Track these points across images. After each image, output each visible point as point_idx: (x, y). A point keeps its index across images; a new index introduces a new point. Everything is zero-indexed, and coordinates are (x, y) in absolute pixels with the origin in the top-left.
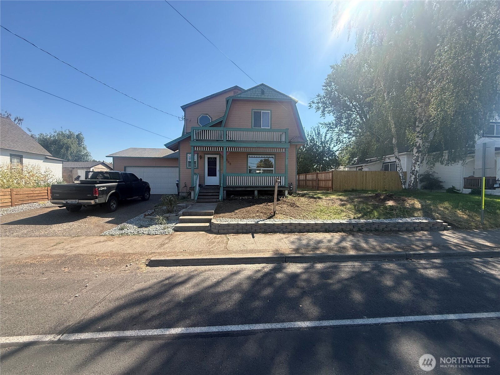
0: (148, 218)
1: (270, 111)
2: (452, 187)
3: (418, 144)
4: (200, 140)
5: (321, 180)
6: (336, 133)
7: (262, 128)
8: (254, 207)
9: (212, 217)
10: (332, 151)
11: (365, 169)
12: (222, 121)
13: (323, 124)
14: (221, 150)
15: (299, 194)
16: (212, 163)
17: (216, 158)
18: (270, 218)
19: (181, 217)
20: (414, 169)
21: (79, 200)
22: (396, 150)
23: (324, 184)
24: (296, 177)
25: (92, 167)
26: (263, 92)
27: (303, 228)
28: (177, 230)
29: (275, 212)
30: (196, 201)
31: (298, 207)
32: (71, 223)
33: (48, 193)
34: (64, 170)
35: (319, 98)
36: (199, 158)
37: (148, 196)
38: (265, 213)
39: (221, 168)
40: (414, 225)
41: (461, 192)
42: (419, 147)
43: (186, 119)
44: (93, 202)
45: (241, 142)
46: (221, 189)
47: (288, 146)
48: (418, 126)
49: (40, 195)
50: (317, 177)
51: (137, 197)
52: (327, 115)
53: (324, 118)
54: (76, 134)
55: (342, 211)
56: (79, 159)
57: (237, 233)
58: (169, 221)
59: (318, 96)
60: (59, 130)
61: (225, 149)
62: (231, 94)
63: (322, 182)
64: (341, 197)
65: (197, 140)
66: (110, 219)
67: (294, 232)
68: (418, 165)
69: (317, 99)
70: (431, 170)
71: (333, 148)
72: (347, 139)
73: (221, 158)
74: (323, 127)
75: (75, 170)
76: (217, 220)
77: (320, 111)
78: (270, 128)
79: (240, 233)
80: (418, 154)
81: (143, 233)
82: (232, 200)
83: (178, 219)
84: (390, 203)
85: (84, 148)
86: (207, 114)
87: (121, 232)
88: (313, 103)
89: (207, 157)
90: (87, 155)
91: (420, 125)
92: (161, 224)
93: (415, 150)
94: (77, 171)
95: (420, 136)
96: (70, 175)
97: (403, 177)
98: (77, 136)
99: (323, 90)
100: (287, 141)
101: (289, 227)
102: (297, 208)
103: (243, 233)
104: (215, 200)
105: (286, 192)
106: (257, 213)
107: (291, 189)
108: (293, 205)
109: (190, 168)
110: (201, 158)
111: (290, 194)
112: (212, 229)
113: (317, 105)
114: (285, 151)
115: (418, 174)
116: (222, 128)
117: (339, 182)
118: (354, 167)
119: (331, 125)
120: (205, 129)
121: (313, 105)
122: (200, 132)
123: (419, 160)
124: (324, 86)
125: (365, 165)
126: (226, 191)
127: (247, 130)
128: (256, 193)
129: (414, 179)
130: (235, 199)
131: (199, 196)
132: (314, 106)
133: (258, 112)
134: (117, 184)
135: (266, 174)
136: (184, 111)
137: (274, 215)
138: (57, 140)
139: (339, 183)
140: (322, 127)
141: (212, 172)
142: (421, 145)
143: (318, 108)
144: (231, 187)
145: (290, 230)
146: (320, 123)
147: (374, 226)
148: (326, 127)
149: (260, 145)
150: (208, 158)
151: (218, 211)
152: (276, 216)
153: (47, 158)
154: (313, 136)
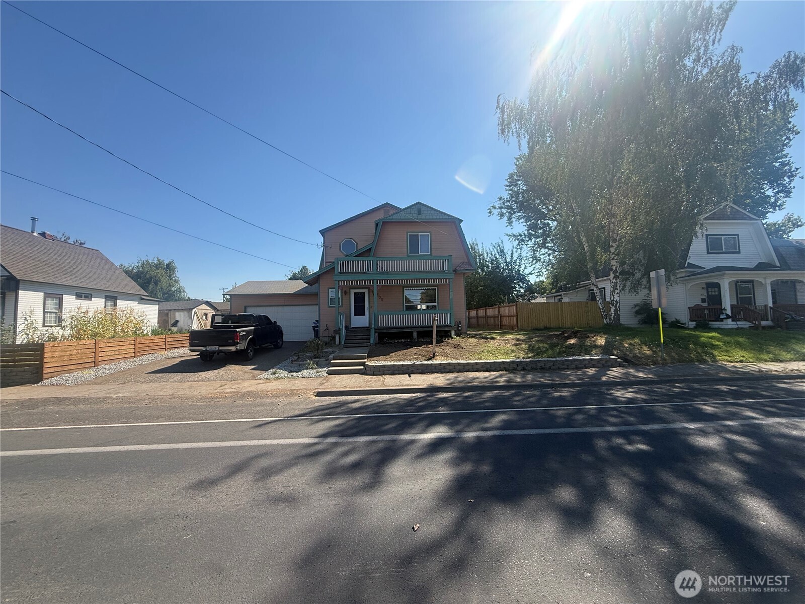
0: (295, 364)
1: (429, 234)
2: (675, 320)
3: (614, 268)
4: (345, 273)
5: (504, 316)
6: (530, 248)
7: (420, 254)
8: (411, 349)
9: (366, 360)
10: (522, 275)
11: (566, 300)
12: (371, 248)
13: (511, 235)
14: (370, 283)
15: (469, 335)
16: (359, 299)
17: (364, 293)
18: (429, 360)
19: (332, 361)
20: (612, 299)
21: (219, 346)
22: (593, 275)
23: (508, 321)
24: (466, 313)
25: (194, 308)
26: (419, 213)
27: (463, 367)
28: (330, 373)
29: (434, 354)
30: (342, 346)
31: (463, 348)
32: (216, 371)
33: (165, 342)
34: (160, 312)
35: (502, 201)
36: (343, 294)
37: (281, 343)
38: (424, 356)
39: (371, 305)
40: (584, 363)
41: (687, 326)
42: (616, 271)
43: (325, 246)
44: (233, 348)
45: (395, 273)
46: (373, 332)
47: (452, 275)
48: (612, 246)
49: (158, 344)
50: (499, 312)
51: (269, 344)
52: (515, 223)
53: (512, 229)
54: (166, 262)
55: (513, 351)
56: (170, 297)
57: (393, 374)
58: (320, 366)
59: (500, 199)
60: (144, 258)
61: (375, 282)
62: (381, 216)
63: (505, 318)
64: (518, 337)
65: (340, 273)
66: (253, 367)
67: (453, 372)
68: (618, 293)
69: (499, 202)
70: (649, 298)
71: (524, 271)
72: (546, 255)
73: (371, 293)
74: (511, 239)
75: (172, 312)
76: (370, 363)
77: (506, 218)
78: (430, 254)
79: (396, 374)
80: (616, 280)
81: (297, 376)
82: (385, 343)
83: (330, 363)
84: (572, 341)
85: (176, 281)
86: (351, 239)
87: (274, 376)
88: (494, 208)
89: (353, 292)
90: (180, 291)
91: (614, 245)
92: (312, 368)
93: (612, 275)
94: (174, 314)
95: (616, 258)
96: (165, 319)
97: (603, 308)
98: (168, 265)
99: (507, 190)
100: (451, 270)
101: (448, 367)
102: (461, 349)
103: (399, 374)
104: (365, 344)
105: (453, 333)
106: (415, 355)
107: (460, 328)
108: (457, 346)
109: (334, 307)
110: (345, 294)
111: (458, 335)
112: (367, 371)
113: (500, 210)
114: (449, 282)
115: (618, 305)
116: (371, 258)
117: (526, 318)
118: (552, 297)
119: (523, 237)
120: (349, 260)
121: (493, 210)
122: (343, 263)
123: (618, 288)
124: (507, 186)
125: (564, 294)
126: (378, 333)
127: (402, 259)
128: (415, 334)
129: (614, 311)
130: (388, 343)
131: (346, 340)
132: (496, 212)
133: (415, 235)
134: (253, 328)
135: (429, 311)
136: (322, 236)
137: (434, 357)
138: (142, 273)
139: (526, 320)
140: (509, 239)
141: (360, 311)
142: (617, 269)
143: (502, 215)
144: (384, 329)
145: (449, 371)
146: (507, 235)
147: (539, 365)
148: (515, 240)
149: (418, 276)
150: (355, 293)
151: (371, 356)
152: (436, 357)
153: (142, 299)
154: (495, 254)
